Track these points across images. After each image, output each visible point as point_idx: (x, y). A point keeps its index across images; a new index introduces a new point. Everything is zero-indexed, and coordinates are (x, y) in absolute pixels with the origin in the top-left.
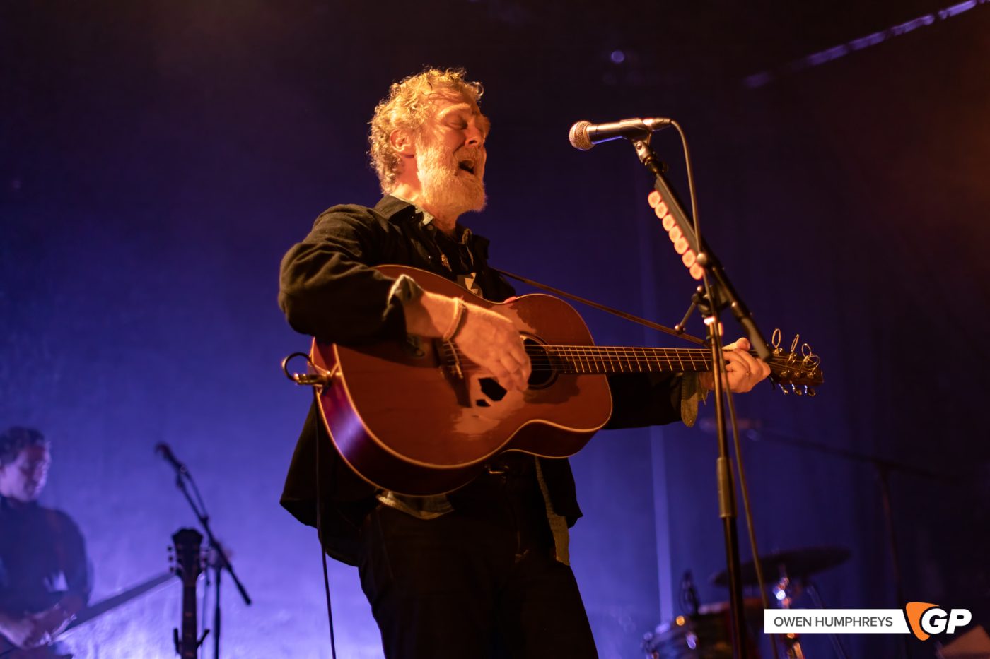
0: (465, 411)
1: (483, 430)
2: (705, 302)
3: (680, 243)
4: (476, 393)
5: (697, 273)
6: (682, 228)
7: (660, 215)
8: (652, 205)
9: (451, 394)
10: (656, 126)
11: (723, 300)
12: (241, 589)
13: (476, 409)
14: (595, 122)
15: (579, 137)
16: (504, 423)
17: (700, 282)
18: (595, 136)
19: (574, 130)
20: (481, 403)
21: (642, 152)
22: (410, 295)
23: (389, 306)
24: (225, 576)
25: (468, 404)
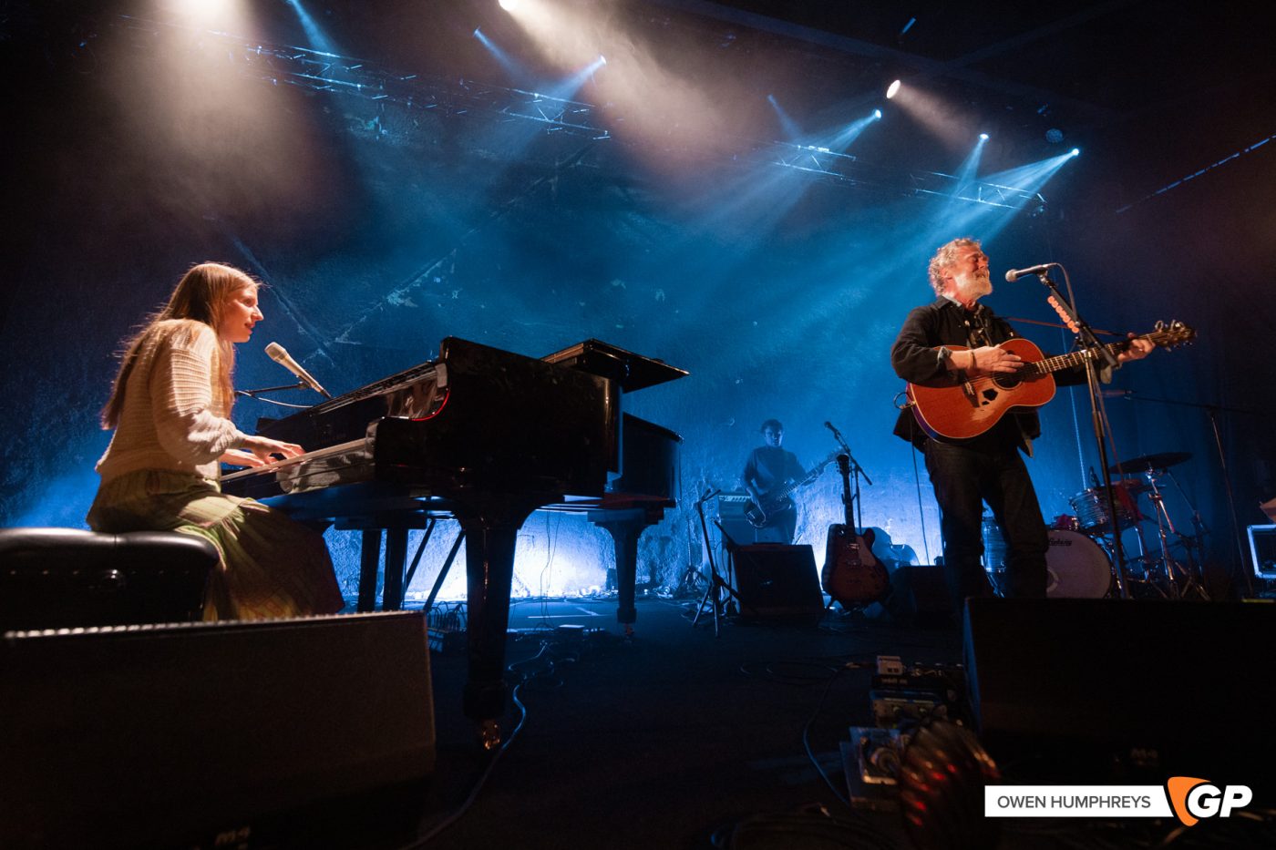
0: (977, 409)
1: (987, 416)
2: (1081, 343)
3: (1065, 317)
4: (982, 398)
5: (1076, 330)
6: (1066, 311)
7: (1054, 306)
8: (1050, 302)
9: (969, 403)
10: (1049, 267)
11: (1090, 341)
12: (867, 478)
13: (982, 407)
14: (1018, 269)
15: (1011, 276)
16: (997, 411)
17: (1077, 334)
18: (1018, 275)
19: (1008, 274)
20: (985, 403)
21: (1043, 280)
22: (947, 356)
23: (939, 363)
24: (859, 473)
25: (978, 406)
